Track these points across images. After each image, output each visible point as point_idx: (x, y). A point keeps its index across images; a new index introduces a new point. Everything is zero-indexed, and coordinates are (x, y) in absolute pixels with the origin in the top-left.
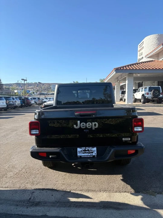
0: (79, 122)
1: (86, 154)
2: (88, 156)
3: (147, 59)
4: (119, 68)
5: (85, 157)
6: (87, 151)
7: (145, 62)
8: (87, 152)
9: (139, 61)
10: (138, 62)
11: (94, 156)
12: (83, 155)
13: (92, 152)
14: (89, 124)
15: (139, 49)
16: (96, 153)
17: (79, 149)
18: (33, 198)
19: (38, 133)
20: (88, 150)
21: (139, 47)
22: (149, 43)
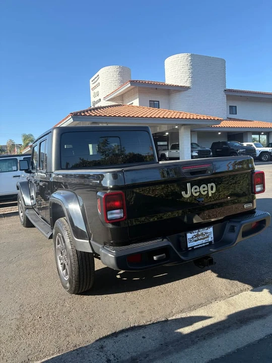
0: (189, 185)
1: (199, 241)
2: (202, 244)
3: (108, 102)
4: (77, 113)
5: (199, 246)
6: (200, 235)
7: (105, 107)
8: (201, 237)
9: (94, 105)
10: (92, 107)
11: (211, 242)
12: (196, 243)
13: (208, 237)
14: (204, 187)
15: (92, 86)
16: (212, 236)
17: (189, 236)
18: (112, 357)
19: (122, 215)
20: (202, 234)
21: (91, 83)
22: (107, 78)
